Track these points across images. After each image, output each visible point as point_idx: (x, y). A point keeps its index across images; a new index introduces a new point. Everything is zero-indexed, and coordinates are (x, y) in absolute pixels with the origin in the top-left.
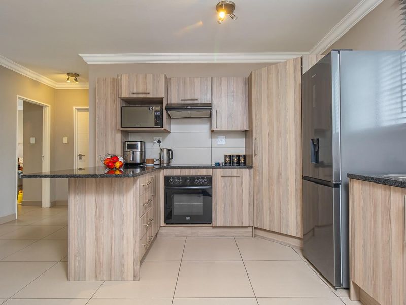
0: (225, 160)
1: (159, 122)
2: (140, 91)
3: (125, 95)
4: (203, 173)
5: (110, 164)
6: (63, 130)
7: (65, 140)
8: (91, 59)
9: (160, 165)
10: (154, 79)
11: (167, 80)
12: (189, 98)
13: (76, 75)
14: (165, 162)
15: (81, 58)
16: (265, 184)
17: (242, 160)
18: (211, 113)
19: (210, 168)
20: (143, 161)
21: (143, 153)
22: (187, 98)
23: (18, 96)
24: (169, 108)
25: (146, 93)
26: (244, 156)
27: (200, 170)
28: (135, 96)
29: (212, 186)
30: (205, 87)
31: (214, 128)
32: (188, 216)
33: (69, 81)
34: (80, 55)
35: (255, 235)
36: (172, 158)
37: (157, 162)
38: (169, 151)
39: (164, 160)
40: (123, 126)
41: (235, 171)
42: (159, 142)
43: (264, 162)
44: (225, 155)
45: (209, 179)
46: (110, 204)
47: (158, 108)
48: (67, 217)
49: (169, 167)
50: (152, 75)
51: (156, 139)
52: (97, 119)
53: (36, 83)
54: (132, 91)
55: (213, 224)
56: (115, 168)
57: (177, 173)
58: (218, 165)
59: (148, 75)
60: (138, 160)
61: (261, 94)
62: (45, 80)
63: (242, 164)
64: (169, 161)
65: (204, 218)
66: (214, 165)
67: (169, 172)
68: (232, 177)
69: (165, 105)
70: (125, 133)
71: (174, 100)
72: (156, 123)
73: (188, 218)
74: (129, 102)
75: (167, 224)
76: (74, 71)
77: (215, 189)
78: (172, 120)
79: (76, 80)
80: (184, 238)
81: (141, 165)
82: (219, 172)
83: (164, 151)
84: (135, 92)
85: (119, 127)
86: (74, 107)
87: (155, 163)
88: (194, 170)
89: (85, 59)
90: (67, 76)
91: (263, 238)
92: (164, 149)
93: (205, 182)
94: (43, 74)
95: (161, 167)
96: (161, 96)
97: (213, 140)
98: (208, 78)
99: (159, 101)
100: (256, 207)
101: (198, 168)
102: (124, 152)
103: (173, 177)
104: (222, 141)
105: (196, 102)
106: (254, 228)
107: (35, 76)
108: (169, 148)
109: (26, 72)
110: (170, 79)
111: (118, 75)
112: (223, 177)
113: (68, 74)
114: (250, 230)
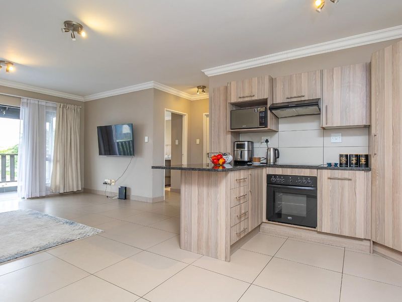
0: (340, 160)
1: (263, 122)
2: (246, 95)
3: (234, 100)
4: (307, 173)
5: (215, 161)
6: (196, 132)
7: (198, 141)
8: (210, 72)
9: (267, 163)
10: (259, 82)
11: (272, 81)
12: (295, 95)
13: (204, 87)
14: (272, 161)
15: (203, 73)
16: (388, 190)
17: (363, 160)
18: (320, 109)
19: (315, 168)
20: (251, 160)
21: (251, 152)
22: (293, 96)
23: (165, 109)
24: (274, 108)
25: (251, 96)
26: (367, 157)
27: (303, 170)
28: (241, 100)
29: (317, 187)
30: (314, 82)
31: (324, 126)
32: (290, 216)
33: (198, 93)
34: (203, 71)
35: (373, 250)
36: (278, 158)
37: (265, 161)
38: (275, 150)
39: (270, 159)
40: (232, 128)
41: (347, 173)
42: (267, 141)
43: (386, 163)
44: (340, 155)
45: (314, 180)
46: (208, 194)
47: (263, 109)
48: (179, 201)
49: (275, 165)
50: (257, 78)
51: (264, 138)
52: (213, 123)
53: (177, 98)
54: (239, 96)
55: (318, 228)
56: (219, 164)
57: (279, 171)
58: (330, 166)
59: (253, 79)
60: (246, 159)
61: (383, 81)
62: (184, 95)
63: (363, 166)
64: (275, 160)
65: (309, 221)
66: (326, 166)
67: (271, 171)
68: (342, 179)
69: (269, 106)
70: (236, 133)
71: (279, 99)
72: (261, 124)
73: (289, 218)
74: (239, 106)
75: (269, 220)
76: (202, 84)
77: (321, 191)
78: (280, 120)
79: (203, 91)
80: (285, 237)
81: (249, 163)
82: (326, 173)
83: (270, 151)
84: (242, 96)
85: (229, 129)
86: (204, 114)
87: (261, 162)
88: (296, 170)
89: (206, 73)
90: (197, 89)
91: (384, 256)
92: (270, 148)
93: (308, 182)
94: (182, 90)
95: (267, 165)
96: (265, 97)
97: (325, 138)
98: (317, 71)
99: (263, 102)
100: (375, 217)
101: (300, 168)
102: (234, 151)
103: (275, 176)
104: (336, 139)
105: (303, 99)
106: (372, 242)
107: (175, 92)
108: (276, 147)
109: (169, 90)
110: (276, 79)
111: (228, 83)
112: (330, 179)
113: (198, 87)
114: (367, 243)
